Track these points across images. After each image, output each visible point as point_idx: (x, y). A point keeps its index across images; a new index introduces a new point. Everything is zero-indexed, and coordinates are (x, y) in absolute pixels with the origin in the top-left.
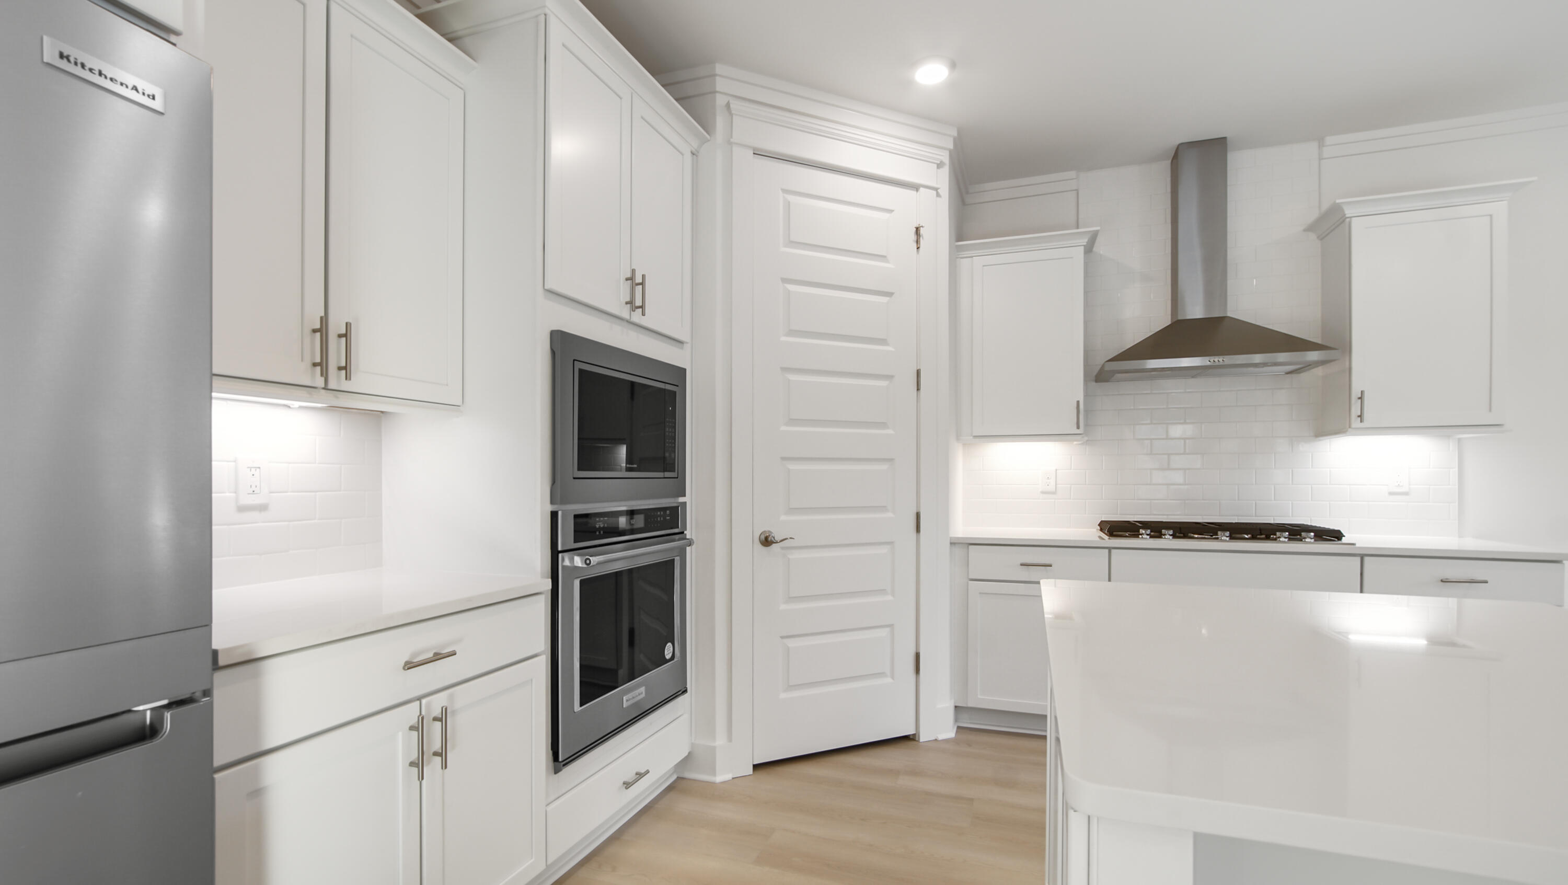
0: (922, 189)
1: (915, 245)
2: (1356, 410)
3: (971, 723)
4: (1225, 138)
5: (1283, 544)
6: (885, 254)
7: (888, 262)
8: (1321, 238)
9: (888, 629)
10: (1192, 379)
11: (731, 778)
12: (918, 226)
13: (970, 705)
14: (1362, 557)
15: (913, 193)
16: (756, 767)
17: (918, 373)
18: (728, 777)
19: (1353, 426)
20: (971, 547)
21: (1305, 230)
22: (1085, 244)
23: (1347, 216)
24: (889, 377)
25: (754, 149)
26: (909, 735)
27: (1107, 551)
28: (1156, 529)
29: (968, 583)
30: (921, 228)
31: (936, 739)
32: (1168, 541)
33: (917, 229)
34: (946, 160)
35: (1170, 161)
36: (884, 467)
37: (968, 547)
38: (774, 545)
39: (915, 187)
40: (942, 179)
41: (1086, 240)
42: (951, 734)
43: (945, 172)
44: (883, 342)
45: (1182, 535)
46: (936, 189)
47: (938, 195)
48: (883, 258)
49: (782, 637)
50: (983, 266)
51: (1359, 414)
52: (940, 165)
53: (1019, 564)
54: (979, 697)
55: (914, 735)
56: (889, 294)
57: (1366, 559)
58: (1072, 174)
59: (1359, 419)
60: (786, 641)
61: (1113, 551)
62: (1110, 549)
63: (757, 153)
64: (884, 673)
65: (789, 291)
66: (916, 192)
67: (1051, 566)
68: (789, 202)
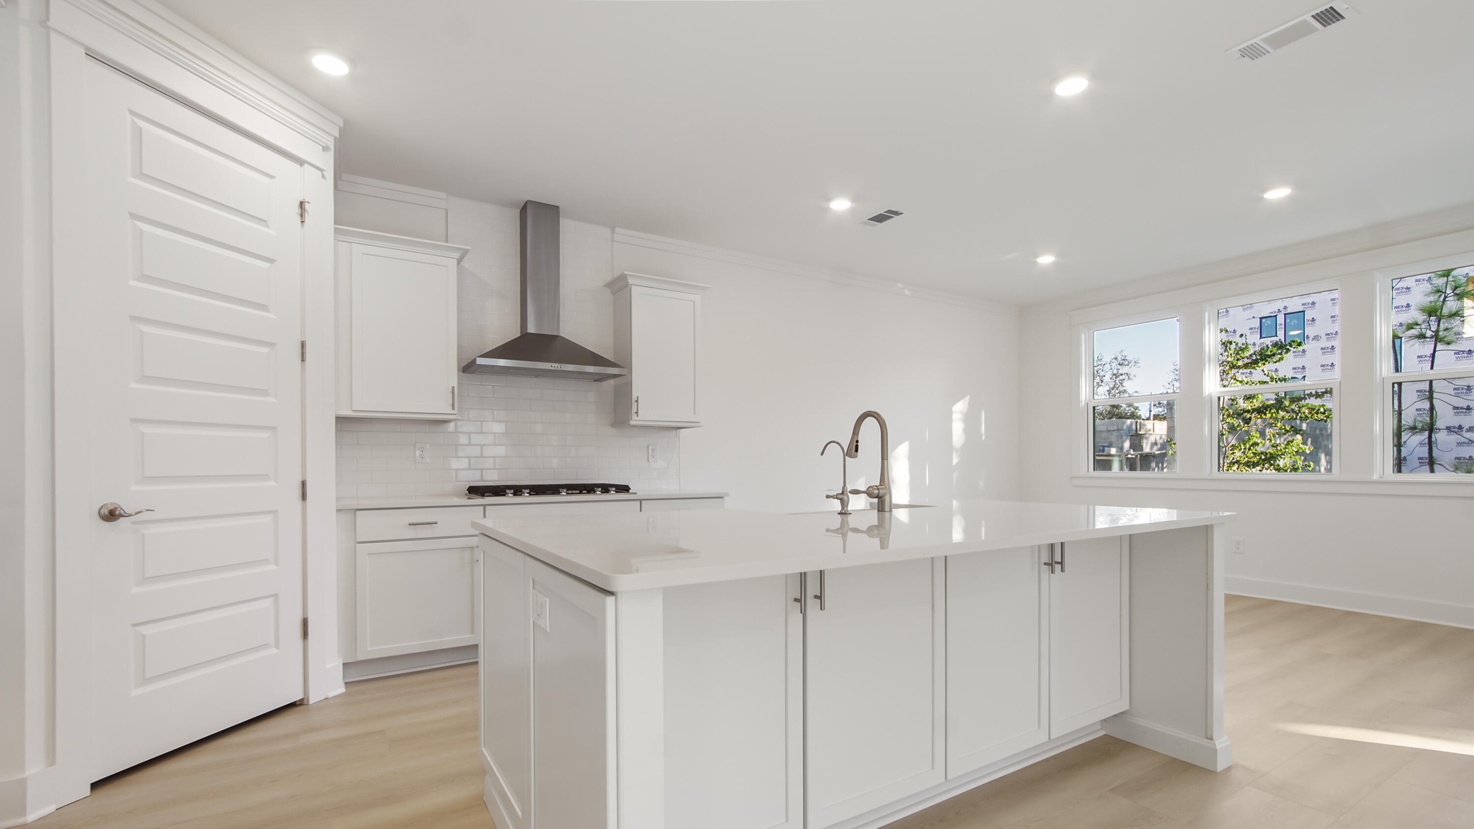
0: (306, 165)
1: (299, 218)
2: (634, 409)
3: (358, 676)
4: (558, 207)
5: (598, 496)
6: (265, 219)
7: (268, 227)
8: (614, 293)
9: (271, 600)
10: (536, 379)
11: (54, 810)
12: (303, 200)
13: (360, 657)
14: (641, 501)
15: (296, 166)
16: (95, 786)
17: (303, 344)
18: (51, 808)
19: (633, 418)
20: (358, 513)
21: (604, 286)
22: (458, 257)
23: (629, 283)
24: (271, 345)
25: (87, 48)
26: (296, 702)
27: (482, 508)
28: (518, 490)
29: (355, 546)
30: (306, 204)
31: (326, 698)
32: (526, 498)
33: (302, 204)
34: (332, 146)
35: (519, 211)
36: (265, 435)
37: (355, 513)
38: (122, 518)
39: (301, 162)
40: (327, 162)
41: (459, 255)
42: (342, 690)
43: (330, 156)
44: (264, 307)
45: (535, 493)
46: (321, 170)
47: (323, 177)
48: (263, 222)
49: (134, 625)
50: (363, 254)
51: (636, 411)
52: (325, 149)
53: (408, 523)
54: (369, 649)
55: (303, 699)
56: (271, 261)
57: (643, 502)
58: (443, 195)
59: (636, 414)
60: (137, 629)
61: (487, 507)
62: (485, 506)
63: (91, 55)
64: (268, 644)
65: (141, 230)
66: (300, 166)
67: (437, 523)
68: (141, 129)
